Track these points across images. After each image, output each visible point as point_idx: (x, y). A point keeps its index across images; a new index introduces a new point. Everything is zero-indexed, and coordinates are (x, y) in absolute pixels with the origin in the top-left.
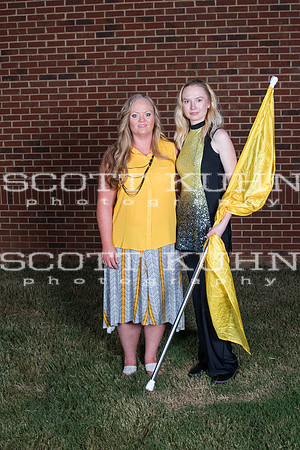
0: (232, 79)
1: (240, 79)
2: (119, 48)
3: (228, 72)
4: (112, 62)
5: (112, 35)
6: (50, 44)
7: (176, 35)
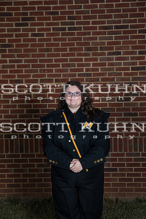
0: (117, 59)
1: (124, 59)
2: (33, 35)
3: (114, 54)
4: (27, 45)
5: (27, 25)
7: (76, 26)
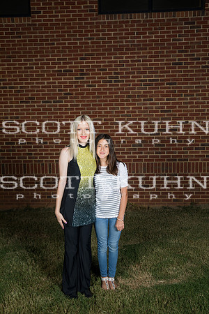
0: (150, 104)
1: (155, 104)
2: (87, 86)
4: (83, 94)
5: (83, 78)
6: (48, 83)
7: (120, 79)
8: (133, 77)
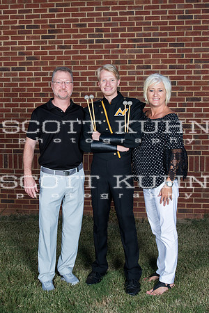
2: (59, 47)
3: (143, 67)
4: (53, 58)
5: (54, 37)
6: (5, 44)
7: (104, 38)
8: (122, 35)
